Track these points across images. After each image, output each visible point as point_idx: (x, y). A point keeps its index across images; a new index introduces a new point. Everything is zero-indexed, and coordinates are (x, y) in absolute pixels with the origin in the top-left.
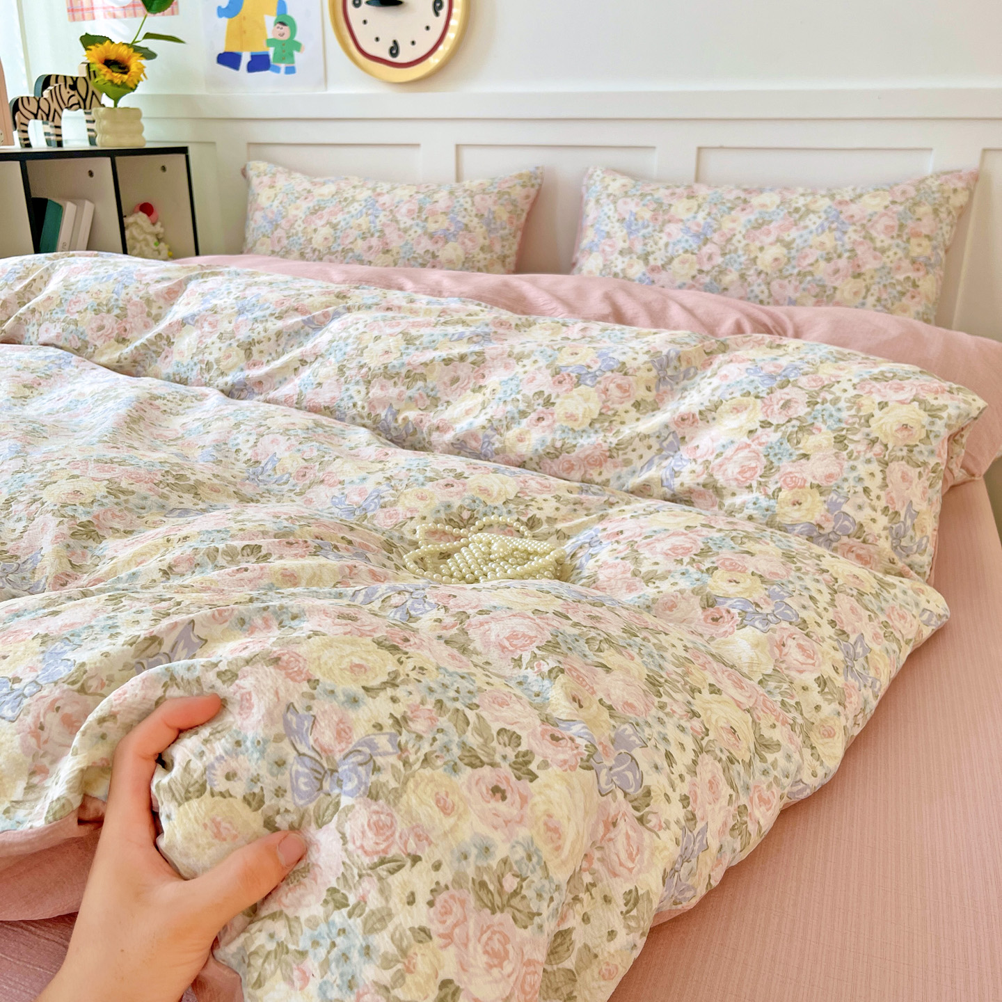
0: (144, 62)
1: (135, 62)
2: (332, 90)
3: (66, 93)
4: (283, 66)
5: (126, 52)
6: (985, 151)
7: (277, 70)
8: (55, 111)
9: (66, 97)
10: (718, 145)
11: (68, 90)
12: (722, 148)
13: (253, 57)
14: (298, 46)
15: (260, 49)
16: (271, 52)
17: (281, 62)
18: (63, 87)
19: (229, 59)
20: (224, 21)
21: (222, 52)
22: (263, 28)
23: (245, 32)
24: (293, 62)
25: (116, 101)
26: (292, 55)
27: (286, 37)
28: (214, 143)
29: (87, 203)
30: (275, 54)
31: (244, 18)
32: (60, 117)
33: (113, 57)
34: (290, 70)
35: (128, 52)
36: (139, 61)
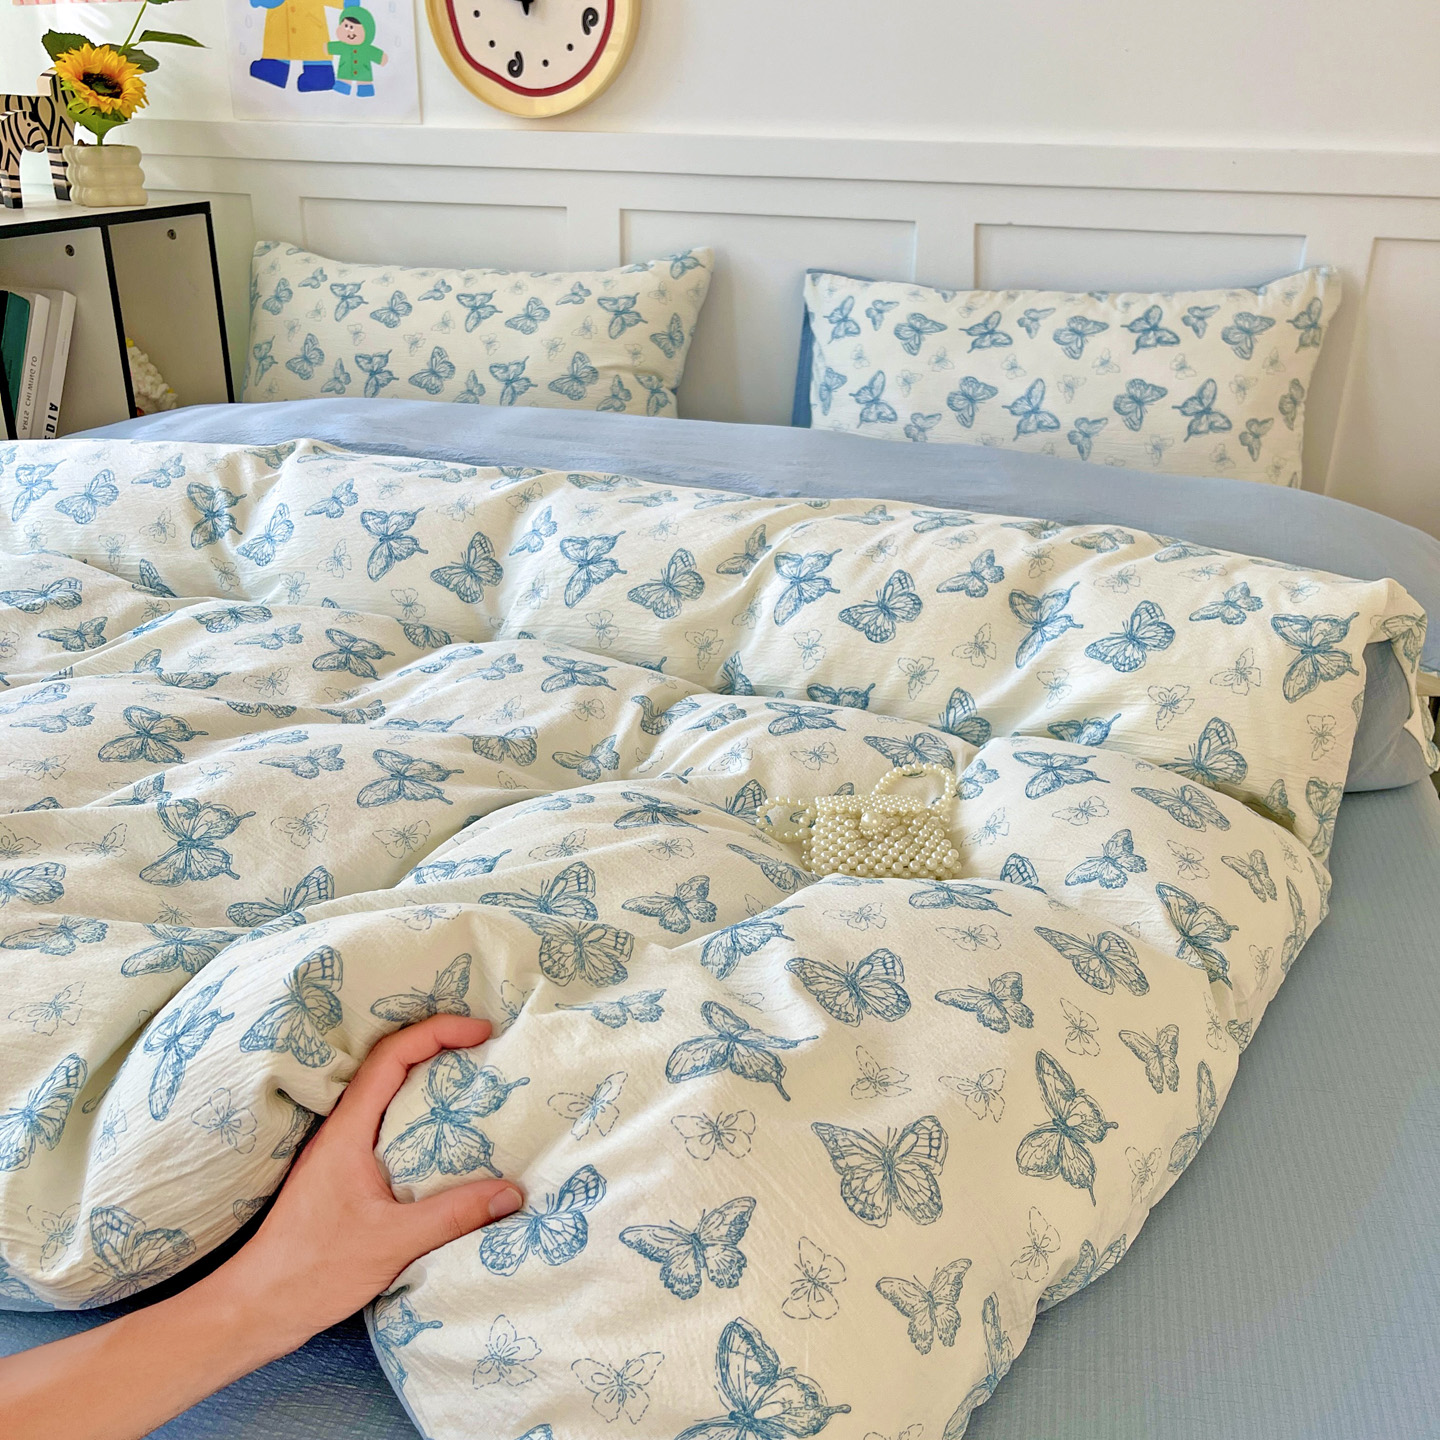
2: (433, 122)
3: (25, 126)
4: (354, 84)
6: (1377, 239)
7: (346, 90)
8: (10, 152)
9: (25, 131)
10: (1005, 222)
11: (29, 120)
12: (1010, 225)
13: (305, 67)
14: (378, 56)
15: (319, 56)
16: (336, 61)
17: (352, 78)
18: (20, 117)
19: (269, 70)
20: (262, 11)
21: (258, 59)
22: (322, 25)
23: (294, 30)
24: (371, 80)
25: (101, 136)
26: (369, 68)
27: (358, 41)
28: (249, 195)
29: (65, 293)
30: (340, 66)
31: (293, 9)
32: (18, 164)
33: (97, 71)
34: (366, 91)
35: (119, 61)
36: (136, 76)
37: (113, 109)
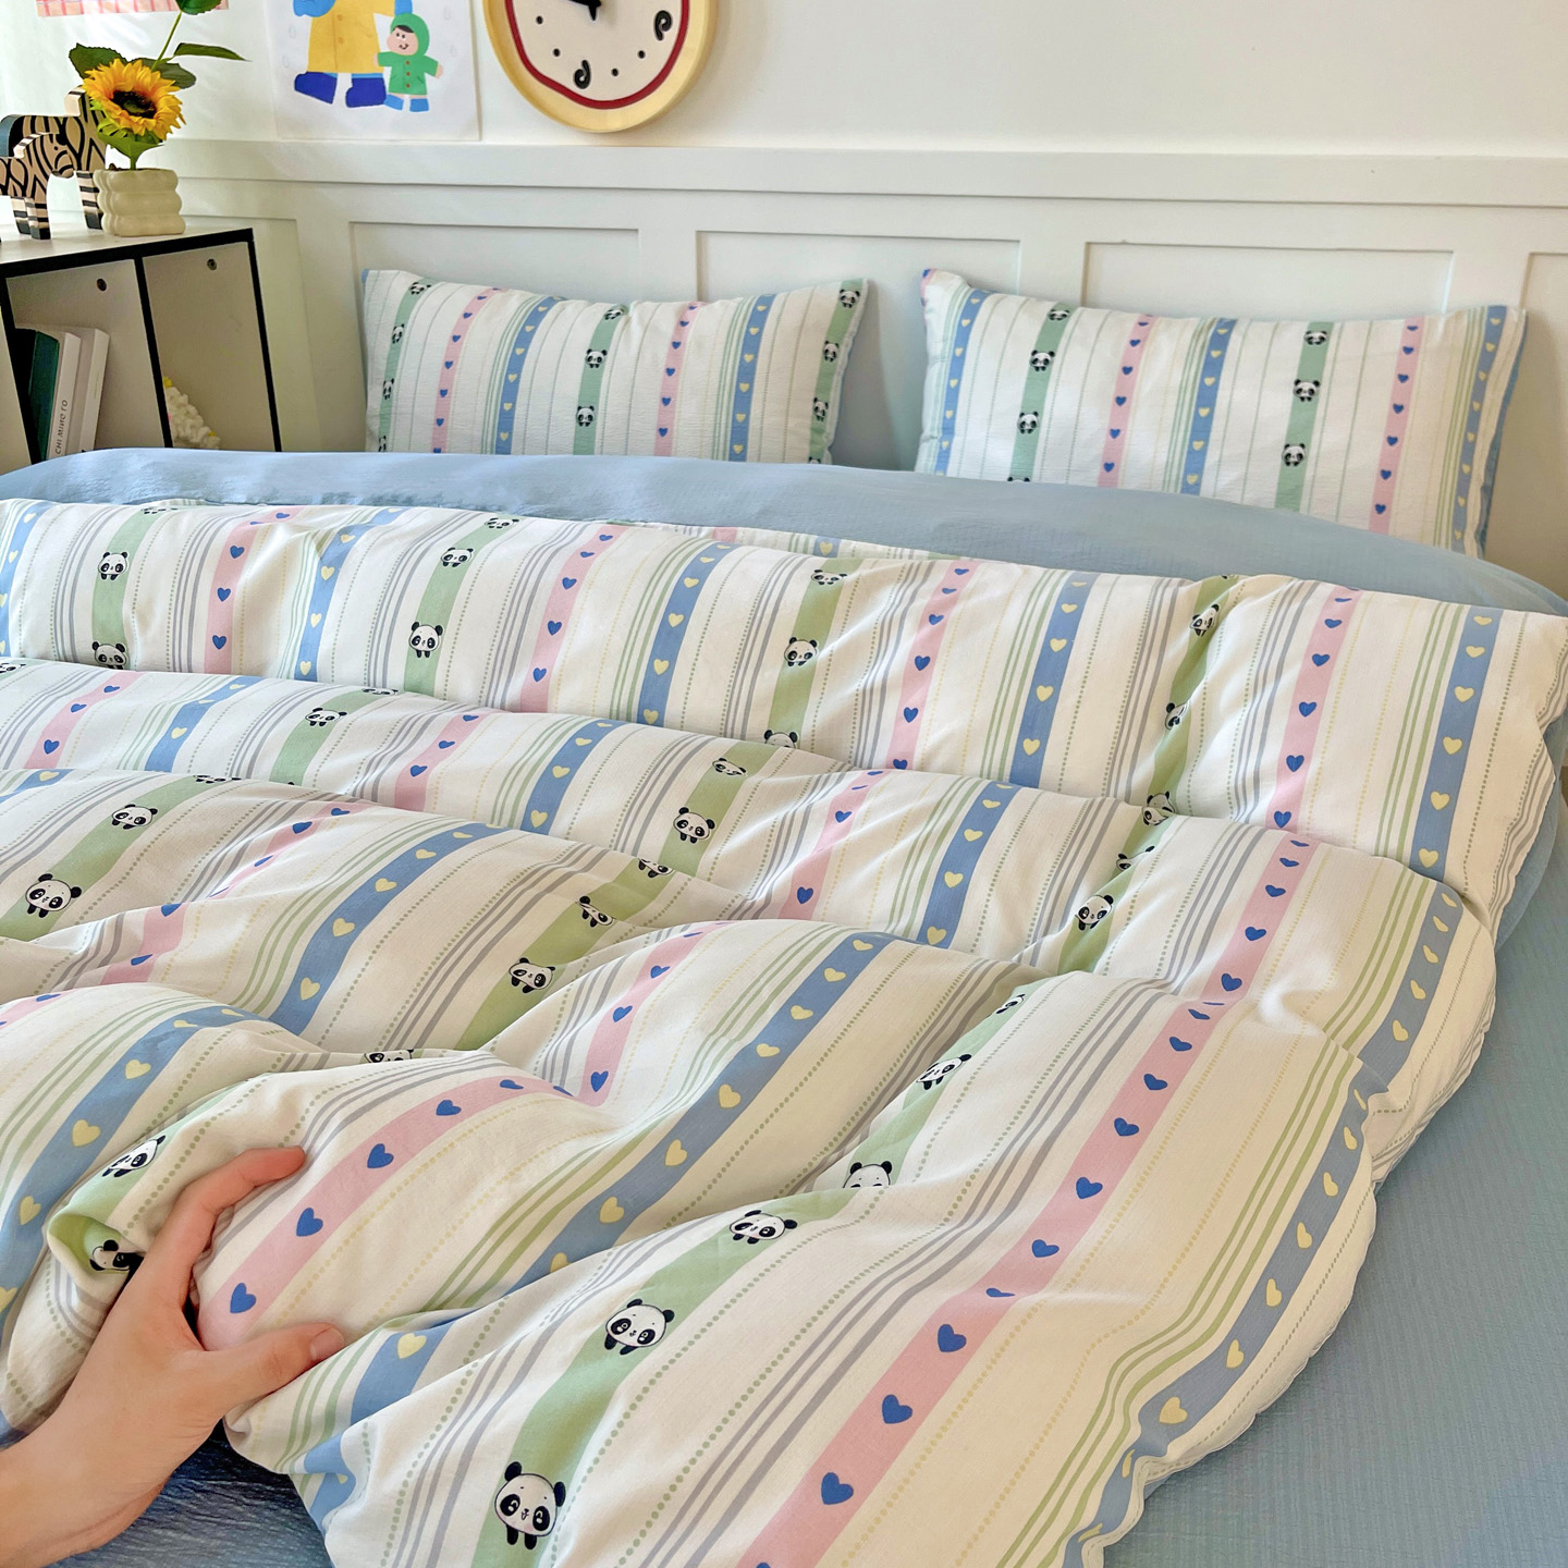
0: (180, 94)
1: (165, 96)
2: (491, 139)
3: (52, 150)
4: (407, 98)
5: (148, 80)
6: (1533, 255)
7: (398, 104)
8: (36, 179)
9: (52, 155)
10: (1119, 240)
11: (56, 144)
12: (1124, 243)
13: (354, 80)
14: (432, 67)
15: (369, 68)
16: (387, 74)
17: (407, 93)
18: (47, 140)
19: (315, 85)
20: (306, 20)
21: (304, 72)
22: (372, 35)
23: (341, 41)
24: (425, 93)
25: (134, 160)
26: (423, 81)
27: (412, 50)
28: (294, 220)
29: (97, 331)
30: (391, 79)
31: (340, 17)
32: (45, 190)
33: (129, 89)
34: (420, 105)
35: (152, 78)
36: (171, 93)
37: (146, 130)
